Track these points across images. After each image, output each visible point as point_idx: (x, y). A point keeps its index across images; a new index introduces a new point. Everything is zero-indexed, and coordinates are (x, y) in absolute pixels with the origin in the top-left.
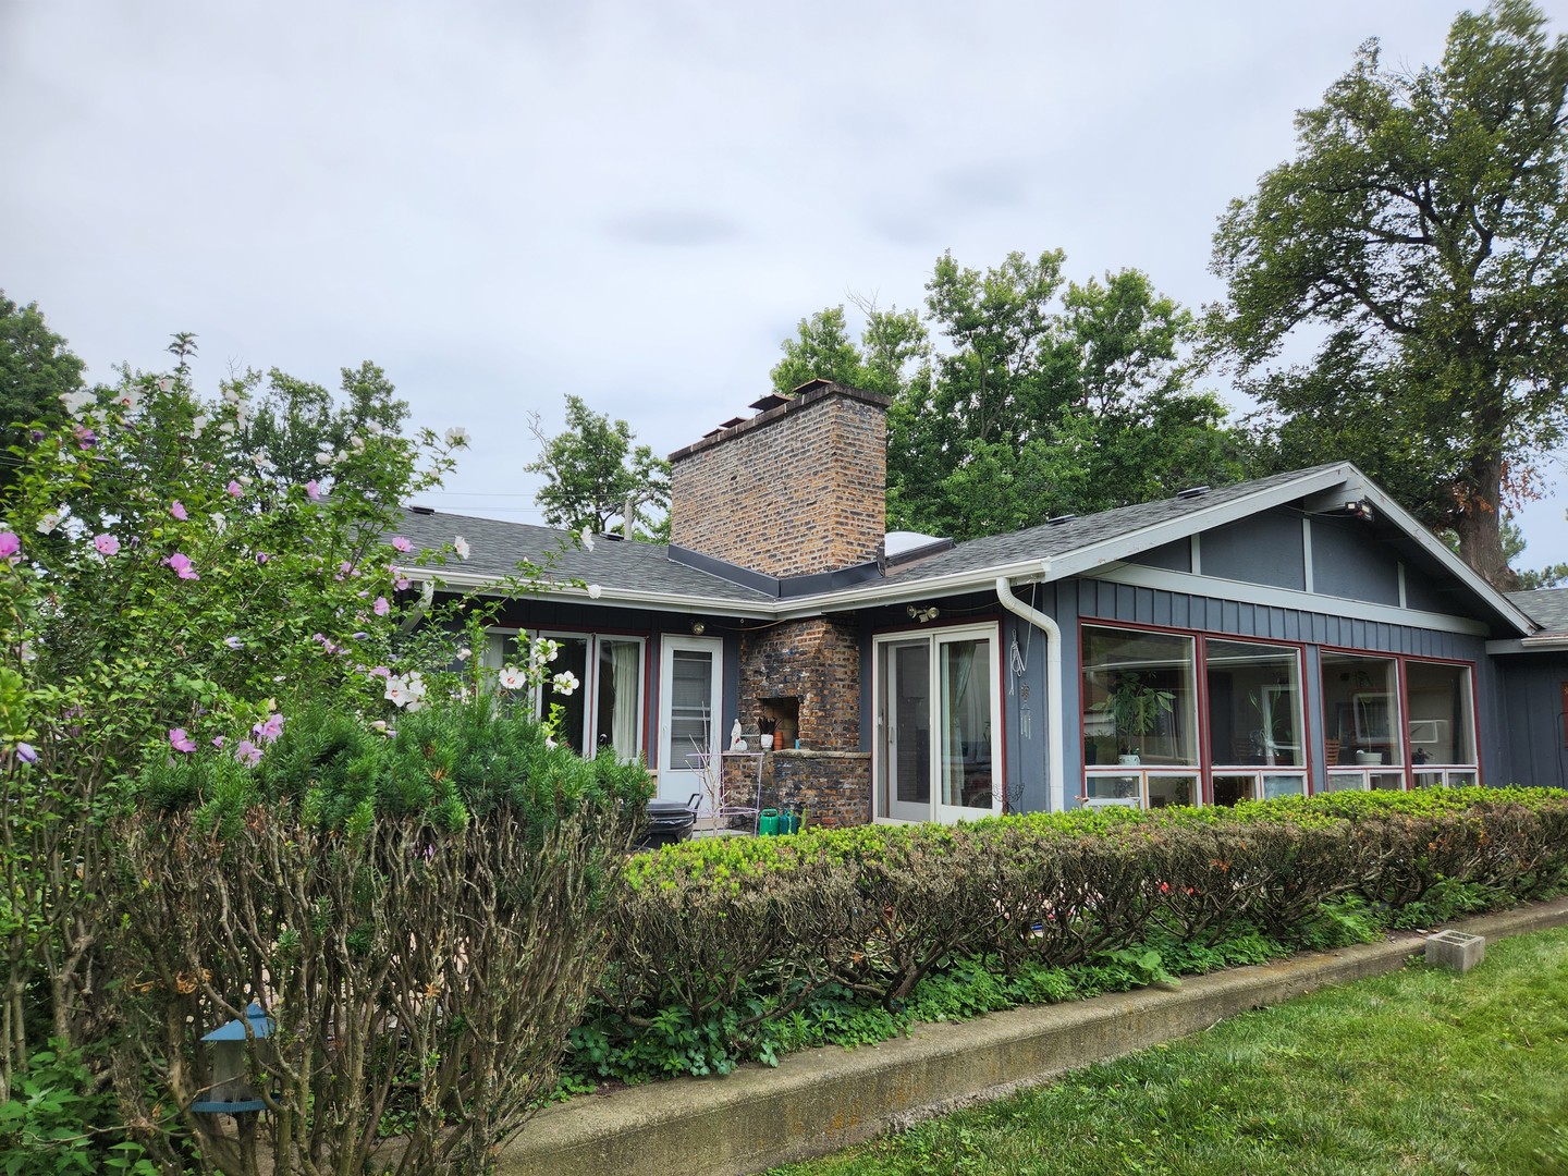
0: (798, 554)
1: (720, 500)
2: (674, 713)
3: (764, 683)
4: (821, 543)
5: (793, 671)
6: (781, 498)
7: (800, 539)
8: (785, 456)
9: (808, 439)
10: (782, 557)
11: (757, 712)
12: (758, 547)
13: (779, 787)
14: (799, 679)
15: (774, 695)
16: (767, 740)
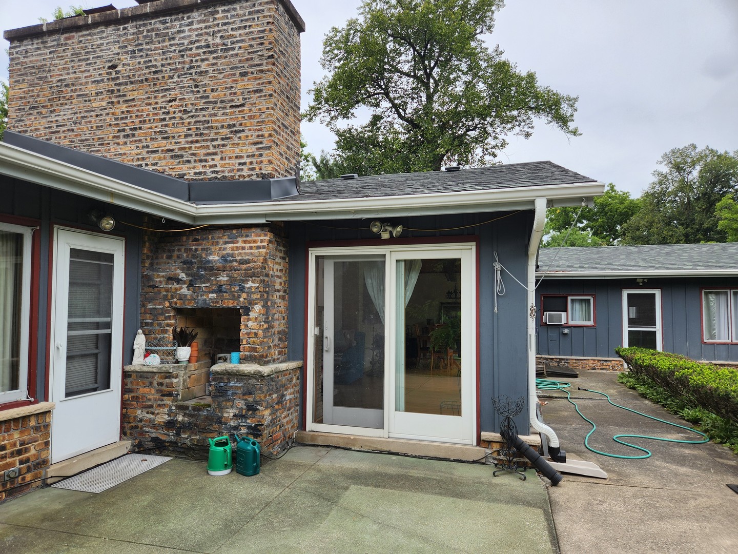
0: (217, 158)
1: (91, 89)
2: (71, 326)
3: (185, 290)
4: (252, 149)
5: (232, 281)
6: (191, 95)
7: (220, 142)
8: (194, 51)
9: (232, 36)
10: (192, 159)
11: (172, 323)
12: (153, 145)
13: (221, 409)
14: (242, 289)
15: (201, 304)
16: (184, 353)
